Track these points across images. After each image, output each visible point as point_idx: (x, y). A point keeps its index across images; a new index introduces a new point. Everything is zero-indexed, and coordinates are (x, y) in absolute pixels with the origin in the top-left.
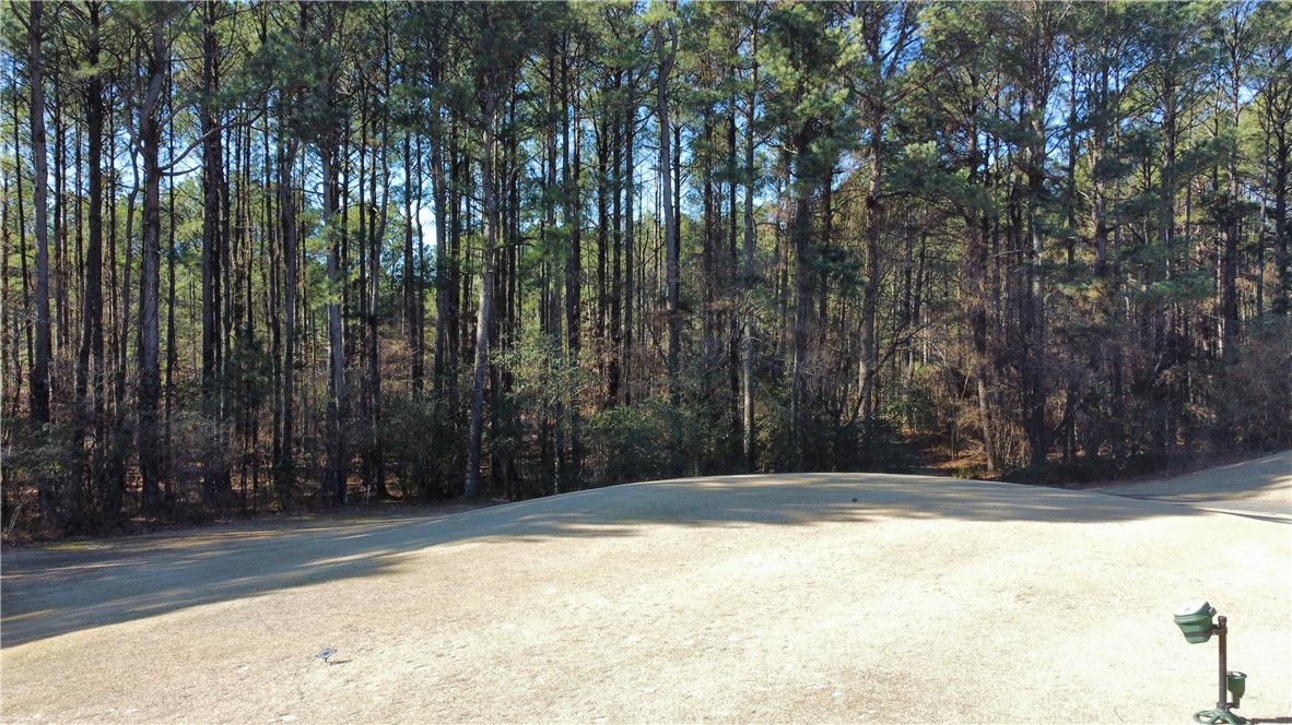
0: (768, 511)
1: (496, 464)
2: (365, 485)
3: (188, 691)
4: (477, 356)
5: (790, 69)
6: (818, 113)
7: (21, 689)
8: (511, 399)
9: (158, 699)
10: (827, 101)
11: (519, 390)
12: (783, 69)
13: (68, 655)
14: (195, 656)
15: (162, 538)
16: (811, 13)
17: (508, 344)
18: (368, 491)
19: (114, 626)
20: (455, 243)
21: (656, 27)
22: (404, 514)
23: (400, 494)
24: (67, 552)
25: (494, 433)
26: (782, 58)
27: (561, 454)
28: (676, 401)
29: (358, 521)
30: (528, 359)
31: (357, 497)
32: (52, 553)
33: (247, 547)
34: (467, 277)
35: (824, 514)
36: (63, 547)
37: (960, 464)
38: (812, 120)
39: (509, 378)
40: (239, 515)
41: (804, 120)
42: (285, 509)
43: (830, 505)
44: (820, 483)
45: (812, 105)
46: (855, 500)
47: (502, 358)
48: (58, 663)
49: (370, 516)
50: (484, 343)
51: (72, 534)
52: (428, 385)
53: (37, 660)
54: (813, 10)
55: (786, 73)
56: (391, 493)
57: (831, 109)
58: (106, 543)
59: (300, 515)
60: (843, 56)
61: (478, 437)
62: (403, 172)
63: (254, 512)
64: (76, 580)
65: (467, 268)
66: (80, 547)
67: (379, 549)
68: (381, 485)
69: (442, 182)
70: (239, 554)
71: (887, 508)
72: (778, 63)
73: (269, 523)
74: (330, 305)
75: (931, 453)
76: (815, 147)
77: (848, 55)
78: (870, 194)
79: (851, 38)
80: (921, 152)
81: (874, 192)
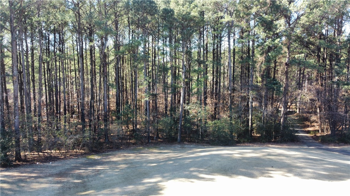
0: (249, 171)
4: (180, 108)
5: (264, 33)
6: (271, 45)
8: (189, 119)
10: (274, 42)
11: (191, 116)
12: (262, 33)
15: (110, 155)
17: (188, 105)
18: (155, 137)
23: (162, 137)
24: (91, 159)
26: (261, 30)
28: (231, 119)
29: (153, 151)
31: (152, 138)
33: (129, 163)
36: (90, 157)
37: (312, 129)
38: (269, 47)
39: (189, 113)
41: (267, 47)
43: (266, 168)
44: (265, 155)
45: (270, 43)
47: (187, 108)
50: (182, 104)
54: (271, 16)
56: (160, 137)
57: (275, 44)
58: (99, 156)
61: (181, 127)
64: (96, 175)
66: (94, 157)
70: (128, 168)
71: (280, 171)
74: (146, 101)
75: (304, 123)
76: (270, 54)
77: (280, 29)
78: (287, 62)
79: (281, 24)
80: (299, 57)
81: (288, 61)
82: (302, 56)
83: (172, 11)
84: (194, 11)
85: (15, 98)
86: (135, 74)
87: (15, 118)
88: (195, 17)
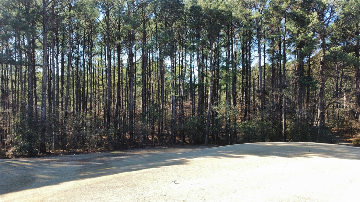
0: (284, 153)
1: (213, 136)
2: (180, 139)
3: (148, 187)
4: (208, 107)
5: (295, 28)
6: (303, 39)
7: (117, 184)
8: (217, 119)
9: (142, 188)
10: (306, 36)
11: (219, 116)
12: (293, 28)
13: (124, 177)
14: (148, 180)
15: (135, 151)
16: (301, 11)
17: (217, 105)
18: (181, 141)
19: (131, 172)
20: (203, 79)
21: (257, 19)
22: (190, 148)
23: (189, 142)
24: (115, 153)
25: (213, 127)
26: (293, 25)
27: (230, 133)
28: (262, 120)
29: (179, 149)
30: (222, 108)
31: (179, 142)
32: (112, 153)
33: (154, 155)
34: (206, 87)
35: (299, 155)
36: (114, 152)
37: (353, 139)
38: (301, 41)
39: (217, 113)
40: (151, 146)
41: (299, 42)
42: (162, 145)
43: (302, 152)
44: (301, 145)
45: (302, 37)
46: (310, 151)
47: (215, 108)
48: (122, 179)
49: (182, 148)
50: (210, 104)
51: (116, 149)
52: (196, 114)
53: (118, 178)
54: (302, 10)
55: (294, 29)
56: (187, 142)
57: (307, 38)
58: (123, 151)
59: (165, 147)
60: (311, 23)
61: (209, 129)
62: (190, 57)
63: (154, 146)
64: (119, 160)
65: (206, 85)
66: (118, 152)
67: (183, 158)
68: (184, 139)
69: (200, 63)
70: (153, 156)
71: (319, 154)
72: (292, 26)
73: (158, 148)
74: (172, 96)
75: (344, 135)
76: (303, 49)
77: (313, 23)
78: (321, 61)
79: (314, 18)
80: (336, 49)
81: (323, 60)
82: (338, 48)
83: (199, 8)
84: (222, 5)
85: (43, 89)
86: (161, 82)
87: (42, 109)
88: (222, 11)
